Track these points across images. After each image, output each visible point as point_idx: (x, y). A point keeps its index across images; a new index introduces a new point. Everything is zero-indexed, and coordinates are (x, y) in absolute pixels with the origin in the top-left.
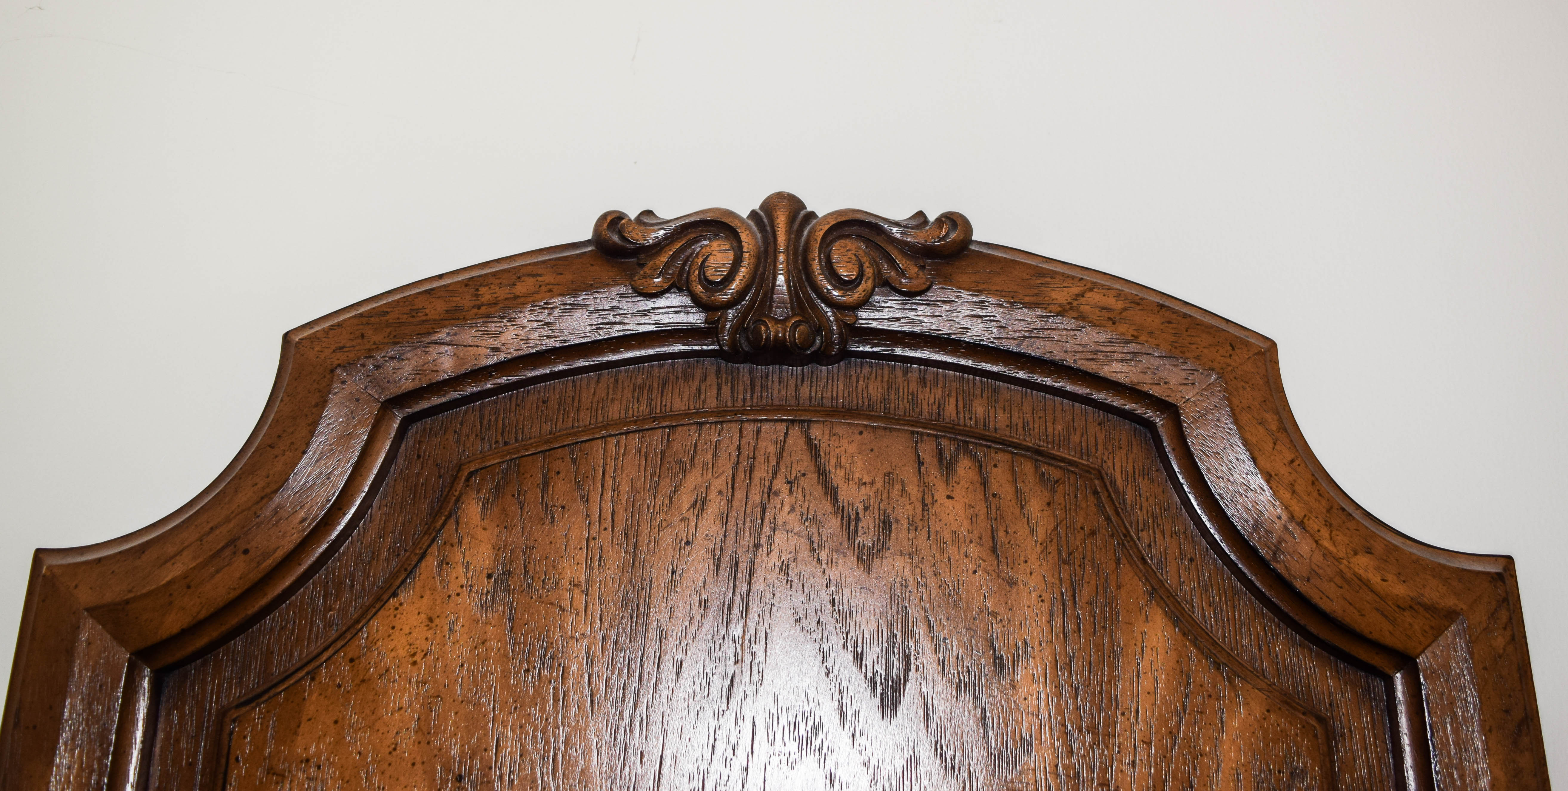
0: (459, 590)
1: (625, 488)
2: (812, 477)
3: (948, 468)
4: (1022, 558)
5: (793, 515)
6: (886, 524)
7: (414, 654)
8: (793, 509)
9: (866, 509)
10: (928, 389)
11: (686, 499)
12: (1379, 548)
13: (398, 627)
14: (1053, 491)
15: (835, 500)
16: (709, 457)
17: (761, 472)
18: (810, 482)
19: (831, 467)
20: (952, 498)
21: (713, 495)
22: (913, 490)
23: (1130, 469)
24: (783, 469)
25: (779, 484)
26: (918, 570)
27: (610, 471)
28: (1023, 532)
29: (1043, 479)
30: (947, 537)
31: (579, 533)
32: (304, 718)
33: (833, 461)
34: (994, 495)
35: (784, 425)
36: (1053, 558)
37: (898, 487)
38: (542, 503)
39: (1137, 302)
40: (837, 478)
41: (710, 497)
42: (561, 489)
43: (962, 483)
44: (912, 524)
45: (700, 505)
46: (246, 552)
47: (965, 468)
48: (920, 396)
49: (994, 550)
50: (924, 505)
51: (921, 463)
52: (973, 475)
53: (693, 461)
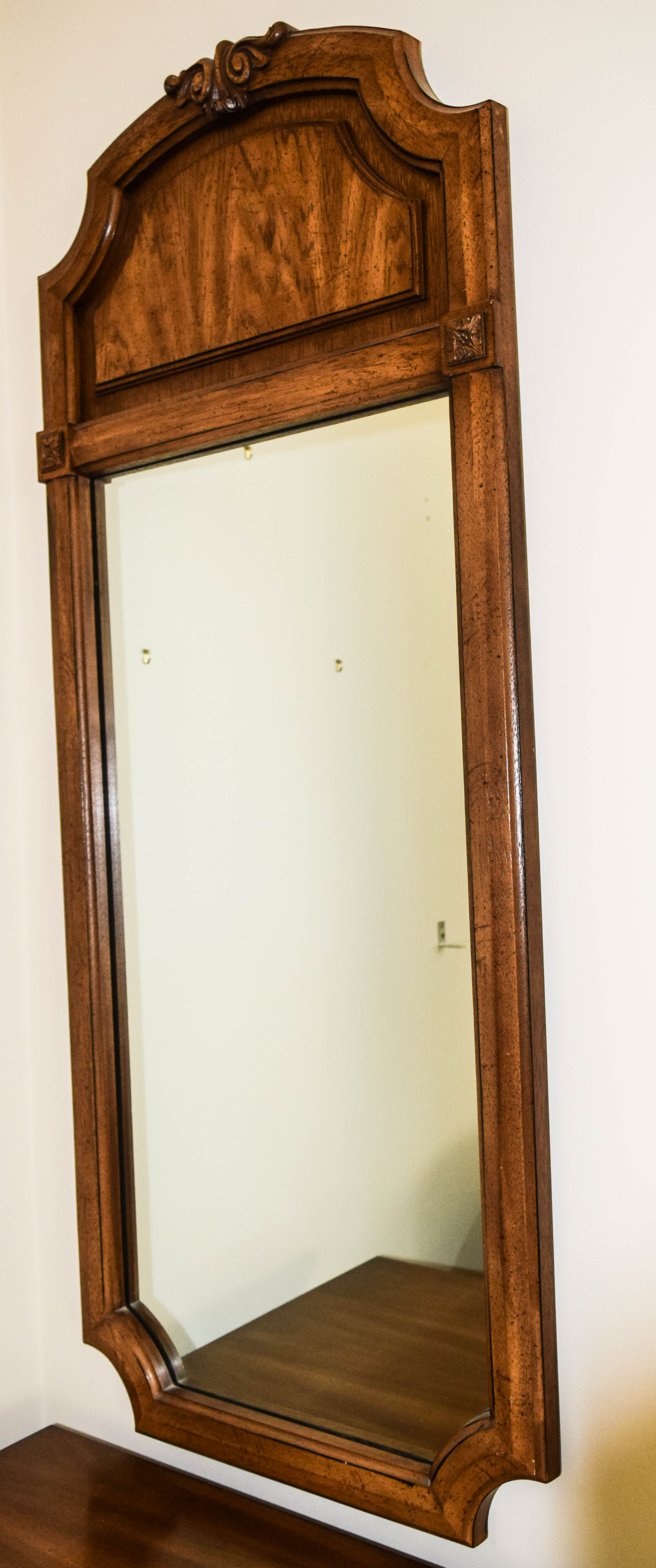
0: (145, 248)
1: (187, 190)
2: (243, 163)
3: (285, 140)
4: (311, 170)
5: (238, 181)
6: (266, 173)
7: (136, 275)
8: (238, 179)
9: (260, 169)
11: (206, 187)
12: (429, 115)
13: (131, 267)
14: (320, 137)
15: (250, 170)
16: (211, 168)
17: (227, 168)
18: (242, 166)
19: (248, 155)
20: (287, 153)
22: (274, 155)
24: (234, 164)
25: (233, 171)
26: (278, 188)
27: (183, 186)
28: (311, 159)
29: (319, 133)
30: (286, 169)
31: (175, 214)
32: (111, 307)
34: (301, 147)
35: (234, 146)
36: (321, 164)
37: (270, 156)
38: (164, 206)
39: (345, 36)
40: (251, 160)
41: (212, 184)
42: (170, 199)
43: (290, 146)
44: (274, 170)
45: (210, 188)
47: (291, 140)
49: (301, 170)
50: (279, 160)
51: (276, 143)
52: (294, 140)
53: (206, 172)
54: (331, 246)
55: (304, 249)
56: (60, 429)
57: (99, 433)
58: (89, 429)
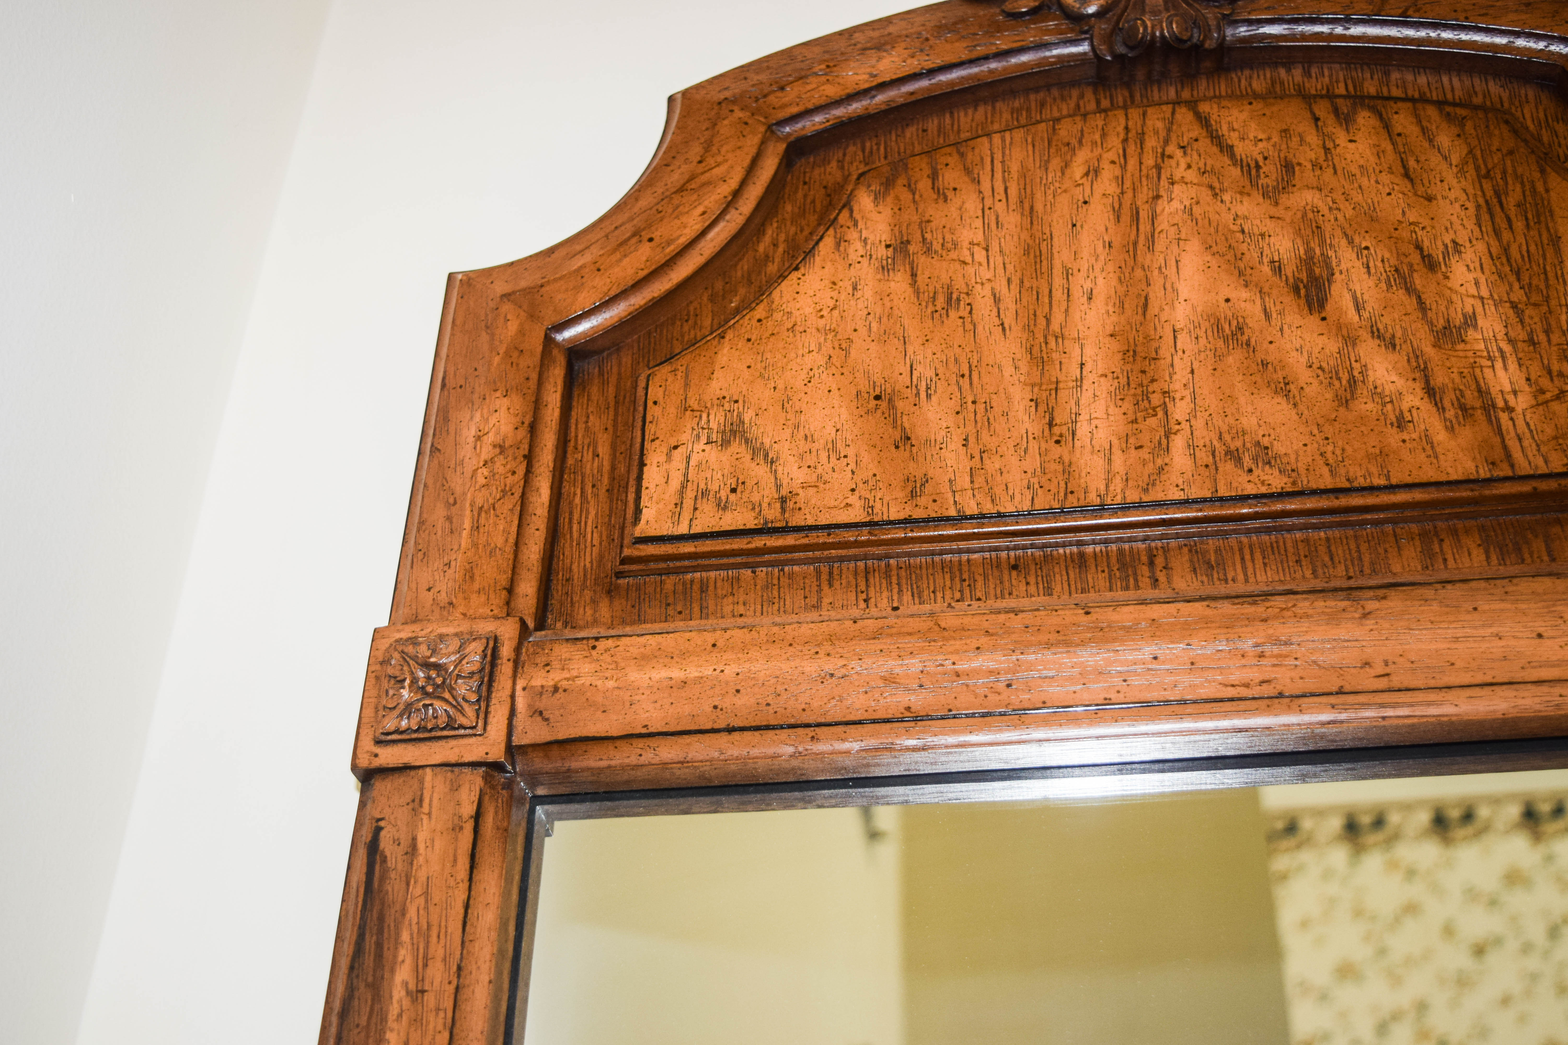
0: (860, 259)
1: (1015, 167)
2: (1206, 141)
3: (1346, 119)
4: (1438, 179)
5: (1190, 171)
6: (1288, 167)
7: (821, 310)
8: (1189, 167)
9: (1265, 158)
10: (1314, 79)
11: (1077, 170)
13: (802, 292)
14: (1462, 126)
15: (1232, 156)
16: (1097, 137)
17: (1151, 142)
18: (1204, 143)
19: (1224, 131)
20: (1354, 141)
21: (1105, 165)
22: (1312, 139)
23: (1542, 115)
24: (1173, 137)
25: (1172, 149)
26: (1329, 199)
27: (998, 156)
28: (1435, 159)
29: (1449, 118)
30: (1354, 169)
32: (717, 367)
33: (1225, 127)
34: (1399, 135)
35: (1170, 106)
36: (1471, 172)
37: (1296, 139)
38: (933, 188)
40: (1233, 139)
41: (1101, 166)
42: (950, 177)
43: (1363, 129)
44: (1315, 165)
45: (1092, 173)
46: (651, 240)
48: (1307, 85)
49: (1407, 175)
50: (1327, 150)
51: (1317, 119)
52: (1374, 122)
53: (1080, 142)
54: (1538, 328)
55: (1441, 323)
56: (487, 627)
57: (644, 660)
58: (602, 645)
